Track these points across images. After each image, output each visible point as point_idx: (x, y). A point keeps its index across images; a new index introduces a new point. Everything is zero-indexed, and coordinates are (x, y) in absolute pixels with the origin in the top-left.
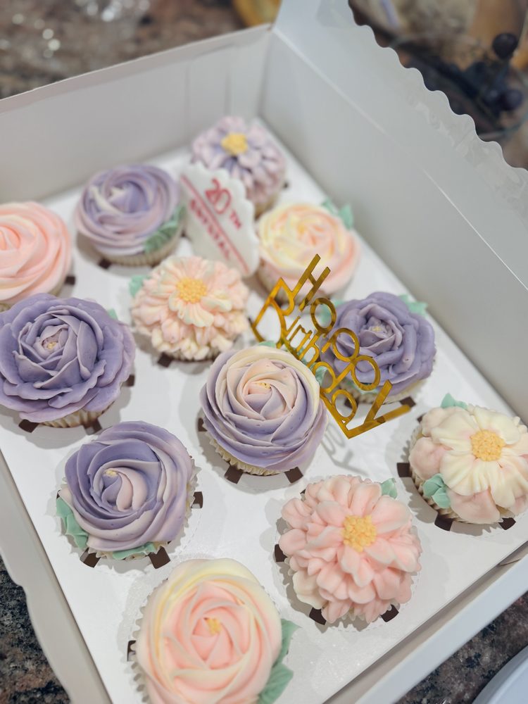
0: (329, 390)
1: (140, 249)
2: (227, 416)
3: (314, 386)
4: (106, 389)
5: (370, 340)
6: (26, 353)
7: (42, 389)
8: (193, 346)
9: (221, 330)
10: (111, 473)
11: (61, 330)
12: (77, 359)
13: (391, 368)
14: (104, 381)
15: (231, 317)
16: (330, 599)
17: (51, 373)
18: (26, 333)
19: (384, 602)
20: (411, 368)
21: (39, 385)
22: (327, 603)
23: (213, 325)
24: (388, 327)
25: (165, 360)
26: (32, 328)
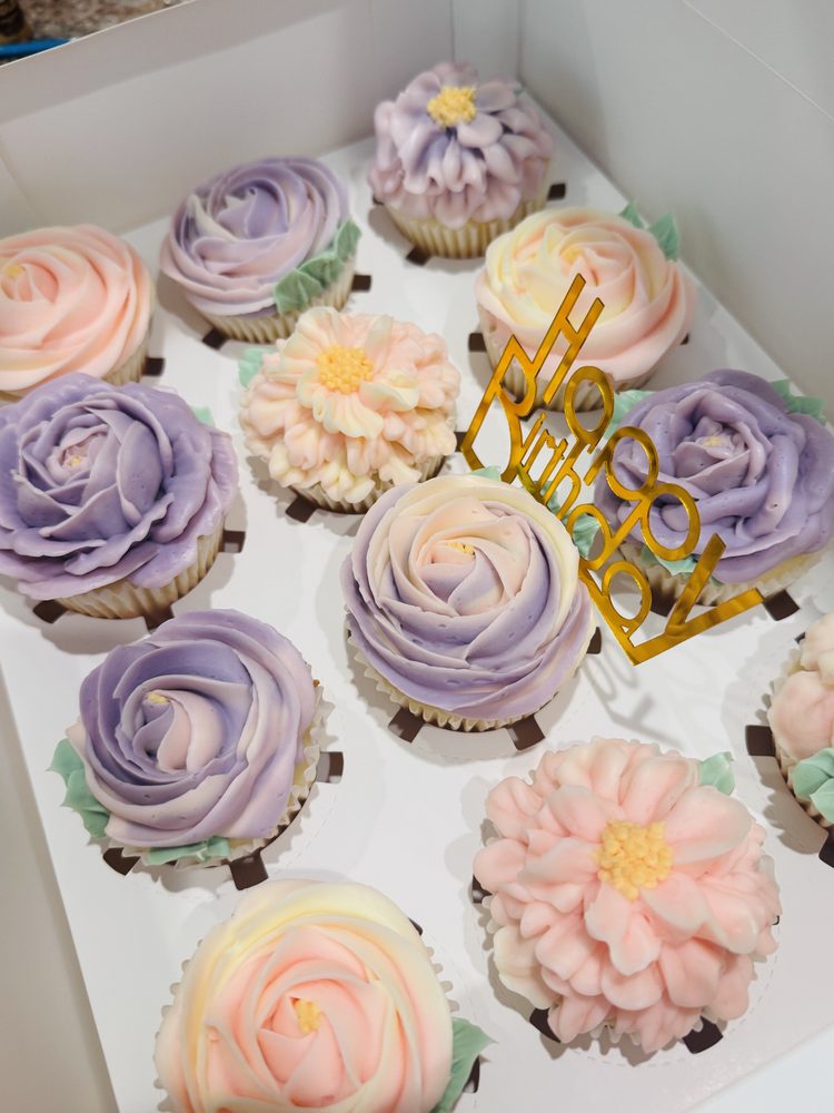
0: (599, 563)
1: (268, 302)
2: (385, 605)
3: (567, 555)
4: (172, 547)
5: (696, 462)
6: (31, 474)
7: (52, 538)
8: (345, 478)
9: (397, 446)
10: (156, 699)
11: (95, 435)
12: (116, 488)
13: (740, 525)
14: (165, 531)
15: (420, 422)
16: (562, 990)
17: (68, 509)
18: (33, 439)
19: (685, 1011)
20: (783, 523)
21: (46, 531)
22: (559, 1000)
23: (382, 436)
24: (736, 437)
25: (302, 508)
26: (46, 428)
